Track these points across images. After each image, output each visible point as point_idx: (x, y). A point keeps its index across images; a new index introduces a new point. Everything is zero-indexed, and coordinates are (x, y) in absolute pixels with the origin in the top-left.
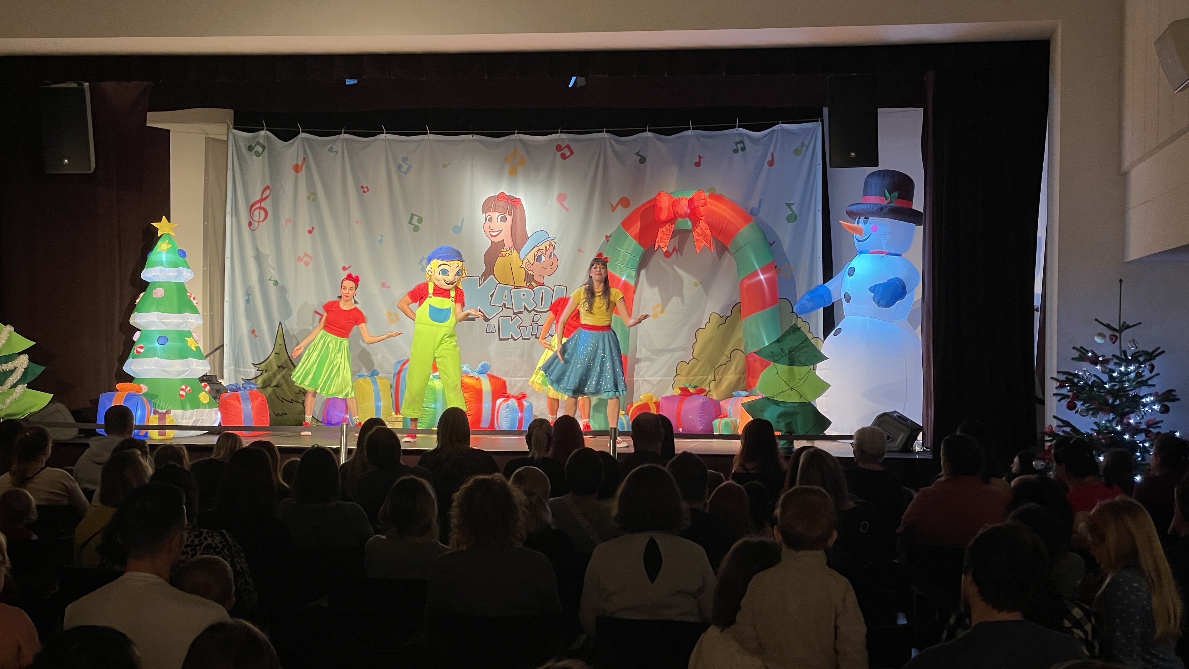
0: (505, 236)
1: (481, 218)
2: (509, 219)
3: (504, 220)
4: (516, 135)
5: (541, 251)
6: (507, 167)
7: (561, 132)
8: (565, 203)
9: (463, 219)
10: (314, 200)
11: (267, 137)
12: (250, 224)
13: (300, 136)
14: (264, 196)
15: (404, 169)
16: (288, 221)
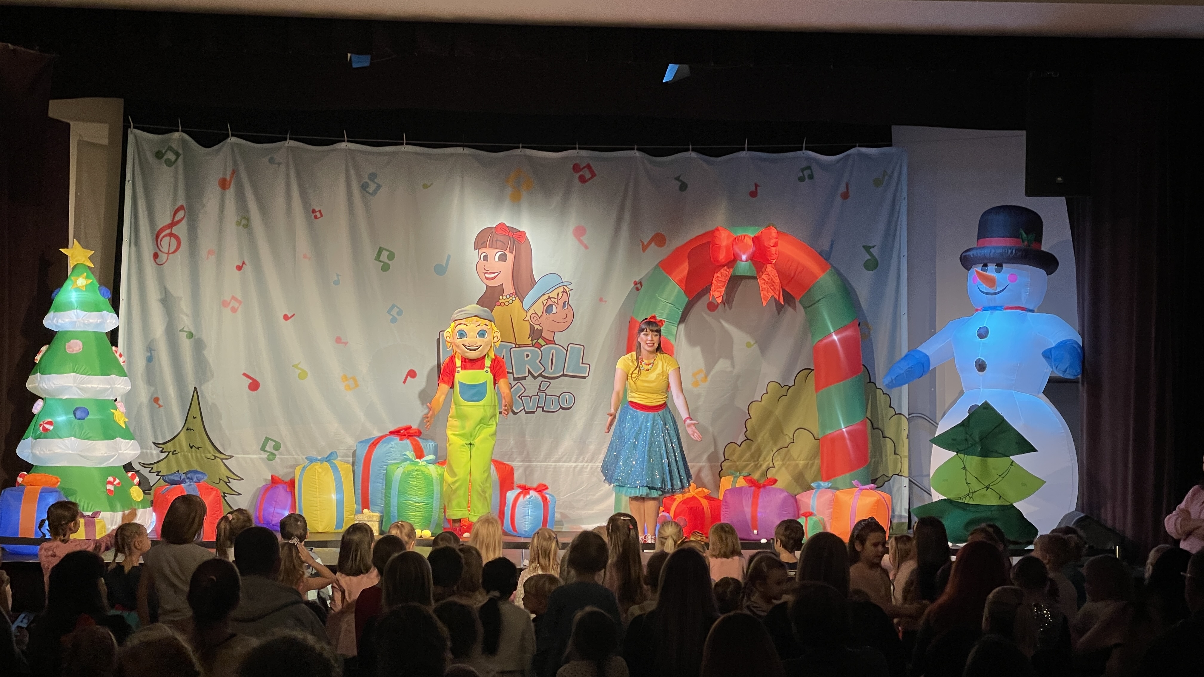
0: (505, 279)
1: (473, 255)
2: (510, 257)
3: (503, 258)
4: (520, 150)
5: (553, 300)
6: (509, 191)
7: (579, 148)
8: (584, 238)
9: (449, 256)
10: (246, 226)
11: (183, 141)
12: (156, 256)
13: (228, 140)
14: (176, 219)
15: (372, 188)
16: (210, 252)
